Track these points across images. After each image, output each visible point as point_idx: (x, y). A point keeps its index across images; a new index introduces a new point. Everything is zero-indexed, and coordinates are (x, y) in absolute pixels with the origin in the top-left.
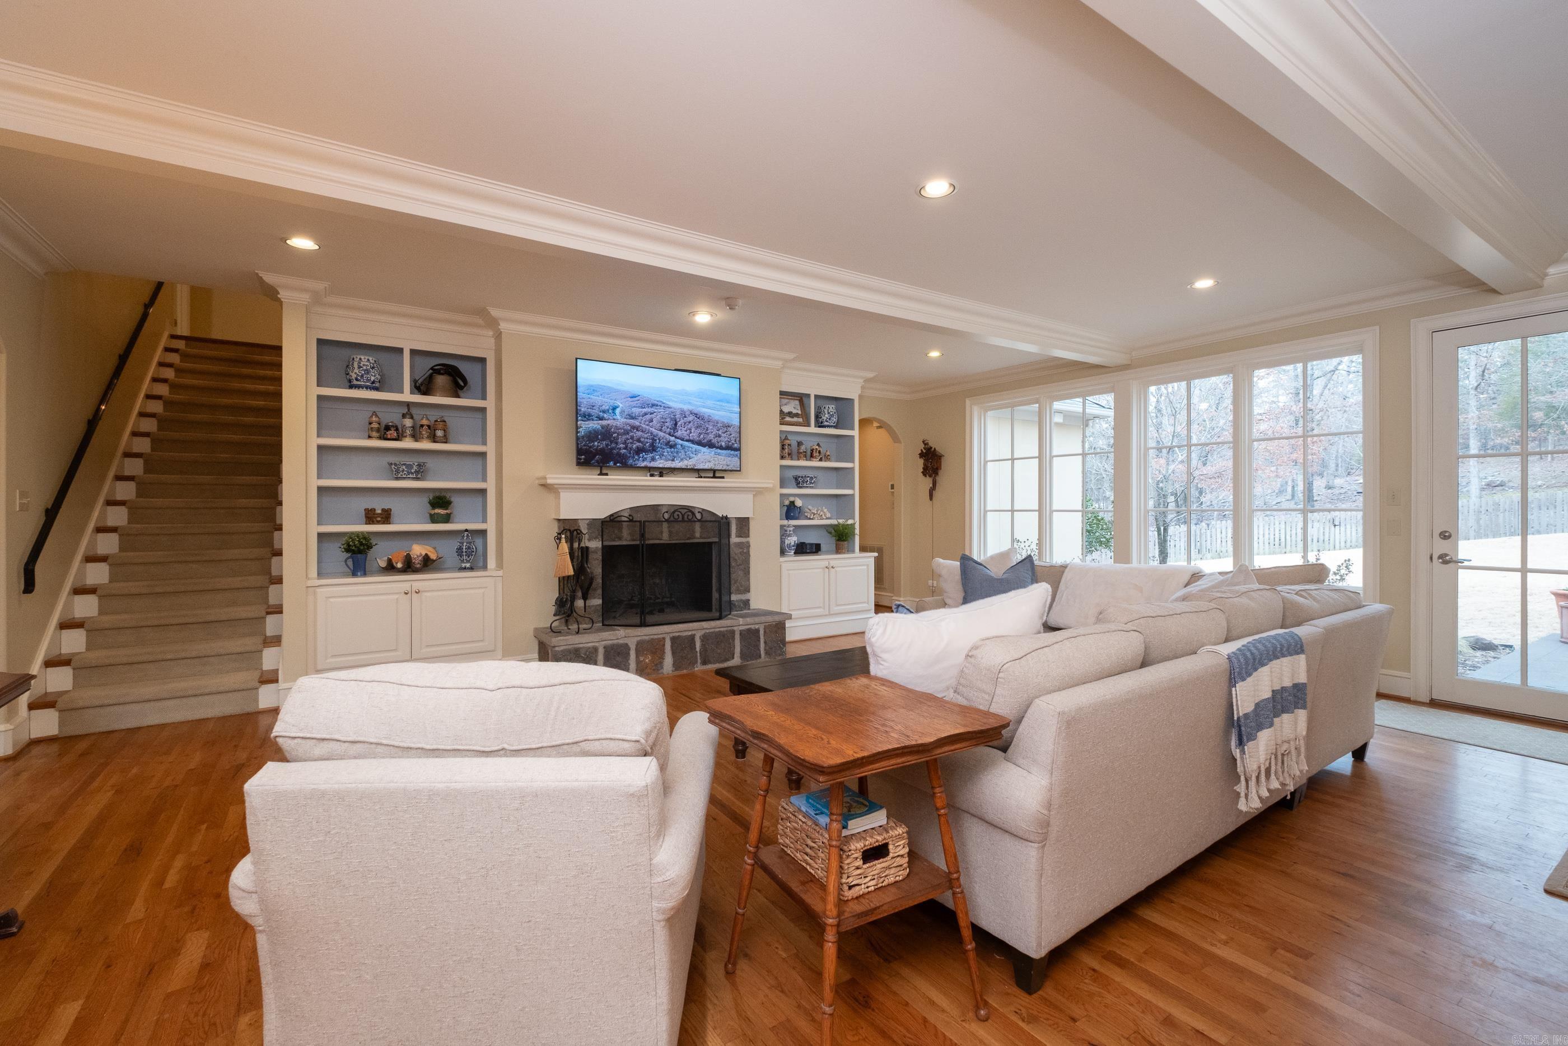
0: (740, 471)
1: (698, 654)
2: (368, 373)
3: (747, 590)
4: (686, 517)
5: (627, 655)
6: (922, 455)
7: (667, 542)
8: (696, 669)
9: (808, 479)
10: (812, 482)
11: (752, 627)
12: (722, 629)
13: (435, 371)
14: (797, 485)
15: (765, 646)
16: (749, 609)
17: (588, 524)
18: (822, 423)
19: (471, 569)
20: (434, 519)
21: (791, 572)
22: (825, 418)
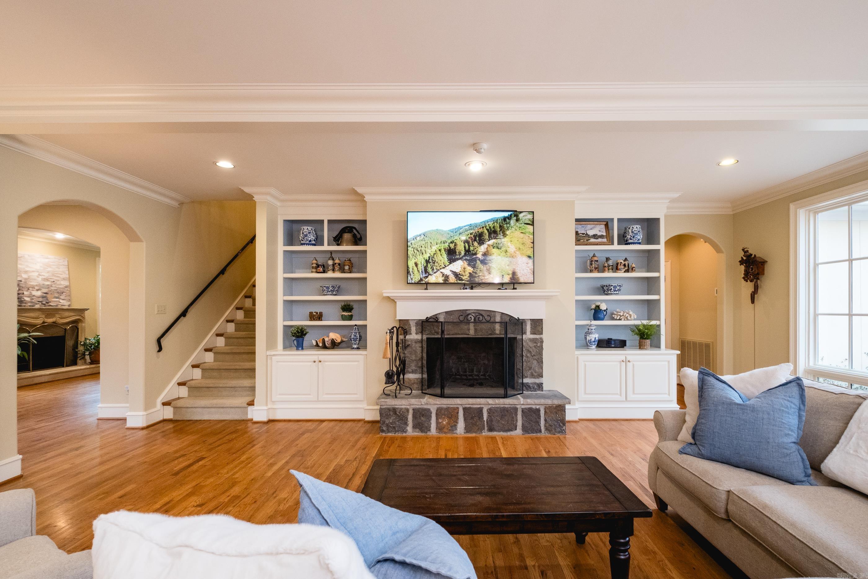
0: (533, 283)
1: (486, 423)
2: (307, 236)
3: (541, 376)
4: (477, 319)
5: (430, 417)
6: (742, 262)
7: (473, 337)
8: (483, 434)
9: (612, 287)
10: (617, 290)
11: (534, 407)
12: (506, 406)
13: (343, 231)
14: (604, 292)
15: (545, 424)
16: (542, 391)
17: (416, 323)
18: (627, 241)
19: (358, 348)
20: (344, 318)
21: (586, 363)
22: (629, 237)
